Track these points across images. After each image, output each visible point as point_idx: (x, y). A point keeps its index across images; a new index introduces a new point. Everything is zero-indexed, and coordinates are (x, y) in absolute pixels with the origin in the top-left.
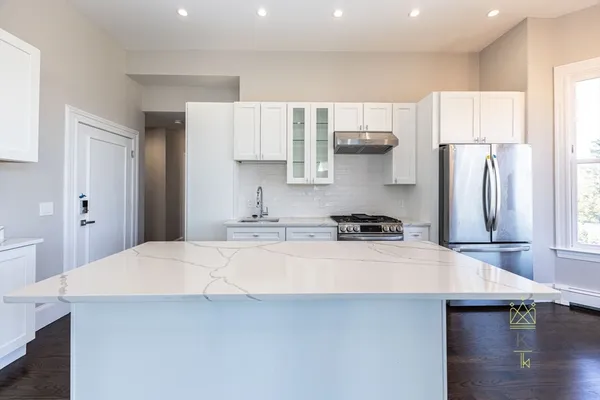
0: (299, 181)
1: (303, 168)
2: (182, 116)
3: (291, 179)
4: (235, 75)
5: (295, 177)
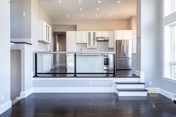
0: (90, 47)
1: (90, 45)
2: (65, 33)
3: (88, 47)
4: (75, 24)
5: (89, 46)
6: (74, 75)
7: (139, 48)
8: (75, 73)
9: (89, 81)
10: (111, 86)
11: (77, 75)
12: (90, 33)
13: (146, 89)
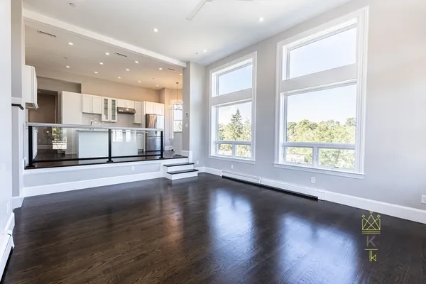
0: (106, 120)
1: (107, 117)
3: (103, 120)
6: (108, 160)
7: (187, 126)
8: (110, 157)
9: (131, 166)
10: (159, 170)
11: (112, 159)
12: (107, 100)
13: (195, 168)
